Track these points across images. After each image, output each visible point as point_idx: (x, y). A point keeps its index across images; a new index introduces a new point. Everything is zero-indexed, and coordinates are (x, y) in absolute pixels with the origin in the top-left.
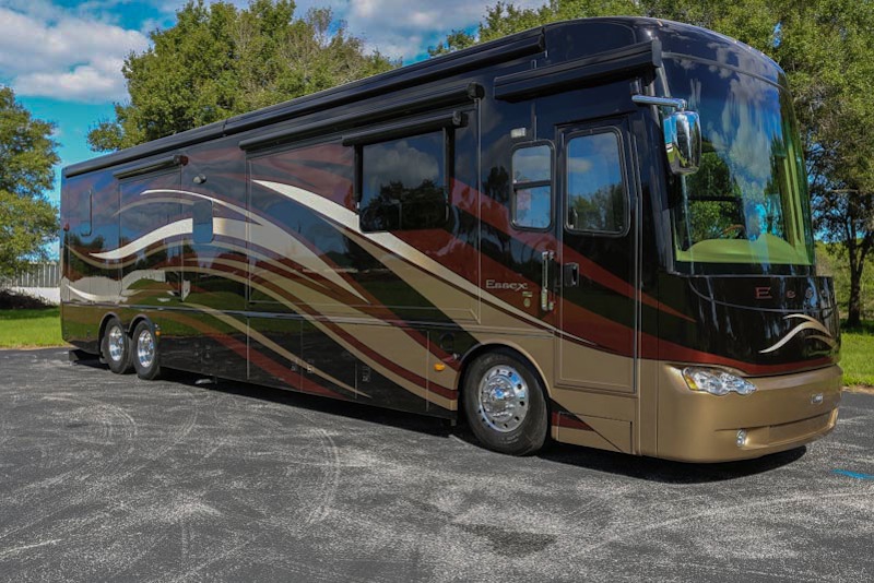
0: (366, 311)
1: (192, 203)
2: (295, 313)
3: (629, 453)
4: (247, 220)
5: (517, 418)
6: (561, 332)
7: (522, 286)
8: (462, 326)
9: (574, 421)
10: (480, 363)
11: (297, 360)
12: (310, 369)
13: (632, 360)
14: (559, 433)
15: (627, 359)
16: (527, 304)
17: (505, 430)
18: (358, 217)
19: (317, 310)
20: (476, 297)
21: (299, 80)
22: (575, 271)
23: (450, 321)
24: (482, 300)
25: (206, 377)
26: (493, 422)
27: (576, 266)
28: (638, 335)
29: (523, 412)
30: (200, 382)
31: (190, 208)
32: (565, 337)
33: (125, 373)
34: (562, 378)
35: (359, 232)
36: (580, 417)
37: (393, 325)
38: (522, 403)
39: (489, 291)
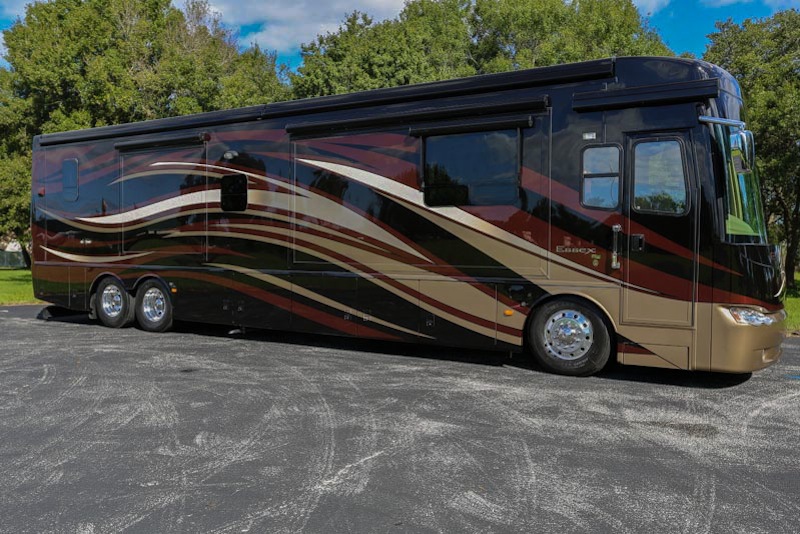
0: (430, 270)
1: (220, 176)
2: (348, 271)
3: (686, 368)
4: (291, 192)
5: (583, 349)
6: (628, 284)
7: (591, 250)
8: (532, 281)
9: (638, 349)
10: (546, 309)
11: (351, 311)
12: (366, 317)
13: (690, 303)
14: (624, 358)
15: (685, 302)
16: (596, 264)
17: (571, 358)
18: (422, 194)
19: (375, 269)
20: (547, 259)
21: (191, 64)
22: (641, 240)
23: (520, 277)
24: (552, 261)
25: (238, 328)
26: (560, 353)
27: (642, 236)
28: (696, 286)
29: (588, 344)
30: (232, 332)
31: (218, 180)
32: (630, 288)
33: (124, 327)
34: (627, 318)
35: (424, 206)
36: (643, 345)
37: (460, 281)
38: (587, 338)
39: (558, 254)
